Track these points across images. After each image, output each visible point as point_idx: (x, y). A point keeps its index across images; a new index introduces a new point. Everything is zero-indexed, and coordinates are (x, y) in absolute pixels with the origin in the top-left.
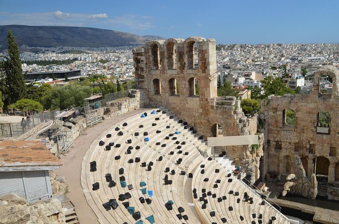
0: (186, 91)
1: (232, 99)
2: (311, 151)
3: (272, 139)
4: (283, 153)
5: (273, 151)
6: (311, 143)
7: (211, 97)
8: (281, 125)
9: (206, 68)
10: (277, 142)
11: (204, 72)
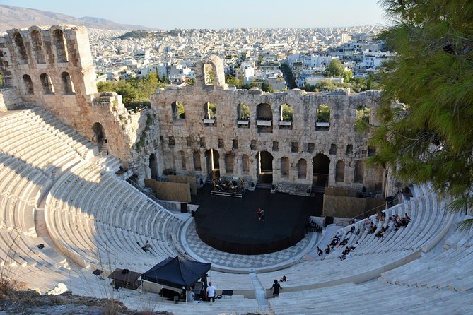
0: (61, 88)
1: (111, 95)
2: (202, 144)
3: (164, 135)
4: (177, 148)
5: (167, 148)
6: (201, 136)
7: (87, 94)
8: (171, 120)
9: (77, 60)
10: (170, 137)
11: (75, 65)
